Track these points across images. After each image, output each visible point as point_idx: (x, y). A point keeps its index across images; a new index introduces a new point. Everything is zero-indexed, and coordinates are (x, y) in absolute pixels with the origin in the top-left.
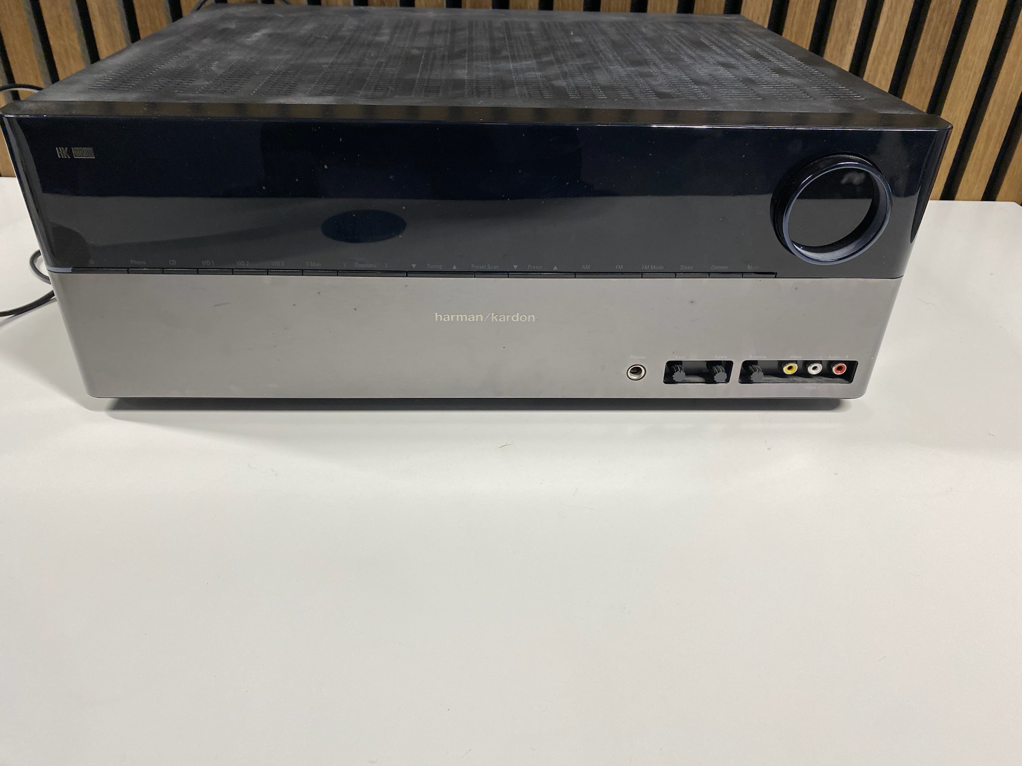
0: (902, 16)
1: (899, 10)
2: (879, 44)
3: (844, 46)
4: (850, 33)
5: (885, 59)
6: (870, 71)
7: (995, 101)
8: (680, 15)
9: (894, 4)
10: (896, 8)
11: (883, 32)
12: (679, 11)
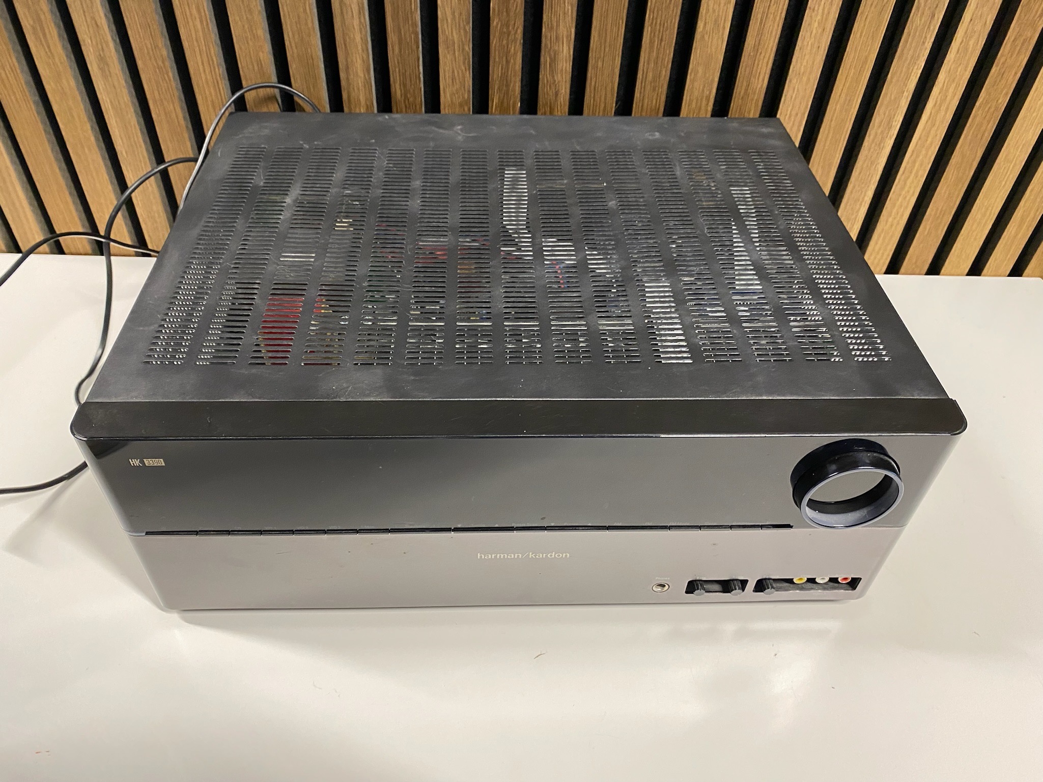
0: (946, 113)
1: (943, 108)
2: (920, 138)
3: (883, 140)
4: (890, 128)
5: (924, 152)
6: (908, 163)
7: (1032, 190)
8: (714, 119)
9: (938, 103)
10: (940, 106)
11: (924, 128)
12: (712, 116)
